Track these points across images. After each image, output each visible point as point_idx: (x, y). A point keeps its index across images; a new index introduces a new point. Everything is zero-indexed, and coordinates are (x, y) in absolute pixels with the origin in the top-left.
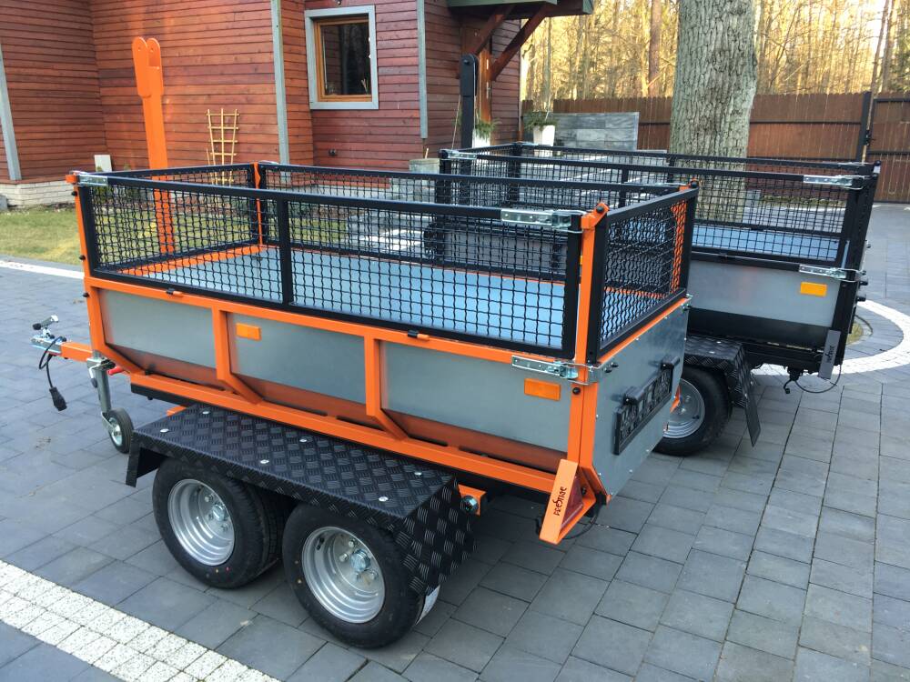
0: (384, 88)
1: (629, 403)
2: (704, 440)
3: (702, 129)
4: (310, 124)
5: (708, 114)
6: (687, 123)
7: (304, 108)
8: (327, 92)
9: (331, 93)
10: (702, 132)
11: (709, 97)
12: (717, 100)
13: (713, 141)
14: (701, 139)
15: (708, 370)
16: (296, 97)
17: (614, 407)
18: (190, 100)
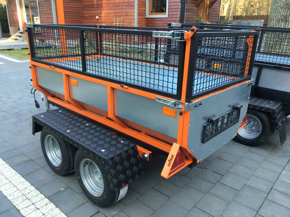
0: (170, 10)
1: (210, 121)
2: (261, 141)
3: (281, 20)
4: (145, 23)
5: (284, 14)
6: (275, 18)
7: (144, 17)
8: (152, 12)
9: (153, 12)
10: (281, 21)
11: (285, 7)
12: (288, 8)
13: (285, 25)
14: (280, 24)
15: (264, 112)
16: (141, 13)
17: (204, 122)
18: (109, 15)
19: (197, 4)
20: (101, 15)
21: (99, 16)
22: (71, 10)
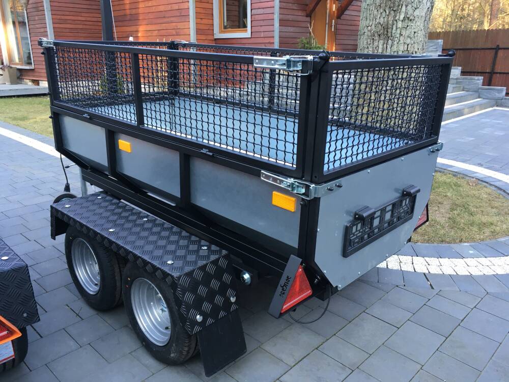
0: (254, 23)
3: (376, 35)
6: (366, 30)
7: (210, 37)
8: (225, 27)
9: (228, 28)
10: (377, 38)
11: (383, 5)
12: (390, 8)
13: (385, 45)
14: (376, 44)
16: (204, 30)
18: (150, 34)
19: (308, 12)
20: (138, 34)
21: (134, 36)
22: (84, 27)
